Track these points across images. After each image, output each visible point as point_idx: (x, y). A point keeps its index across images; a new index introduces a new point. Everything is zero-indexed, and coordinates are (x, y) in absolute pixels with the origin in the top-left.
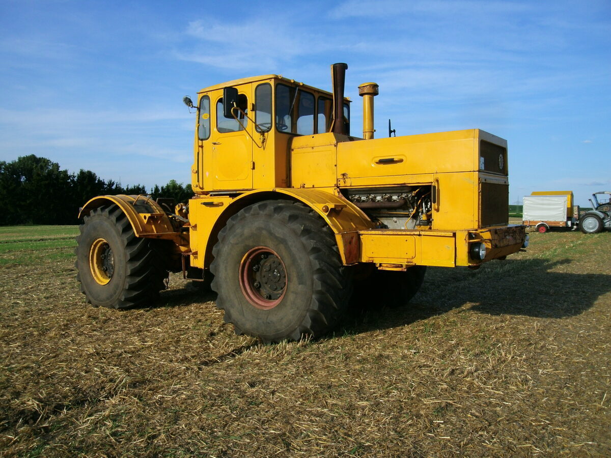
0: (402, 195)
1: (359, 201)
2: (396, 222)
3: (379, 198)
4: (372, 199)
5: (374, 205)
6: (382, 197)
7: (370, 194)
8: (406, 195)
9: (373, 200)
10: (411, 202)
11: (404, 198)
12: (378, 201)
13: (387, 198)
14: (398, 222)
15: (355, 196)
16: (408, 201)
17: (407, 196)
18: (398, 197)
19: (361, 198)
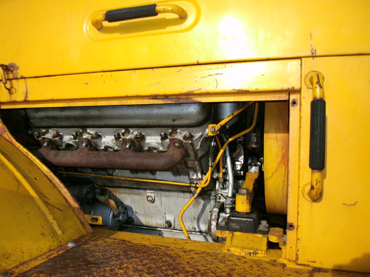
0: (174, 131)
1: (55, 145)
2: (153, 201)
3: (108, 140)
4: (89, 142)
5: (93, 159)
6: (117, 138)
7: (84, 128)
8: (186, 133)
9: (92, 146)
10: (200, 154)
11: (180, 142)
12: (106, 148)
13: (132, 141)
14: (157, 202)
15: (47, 132)
16: (192, 153)
17: (191, 137)
18: (164, 138)
19: (61, 137)
